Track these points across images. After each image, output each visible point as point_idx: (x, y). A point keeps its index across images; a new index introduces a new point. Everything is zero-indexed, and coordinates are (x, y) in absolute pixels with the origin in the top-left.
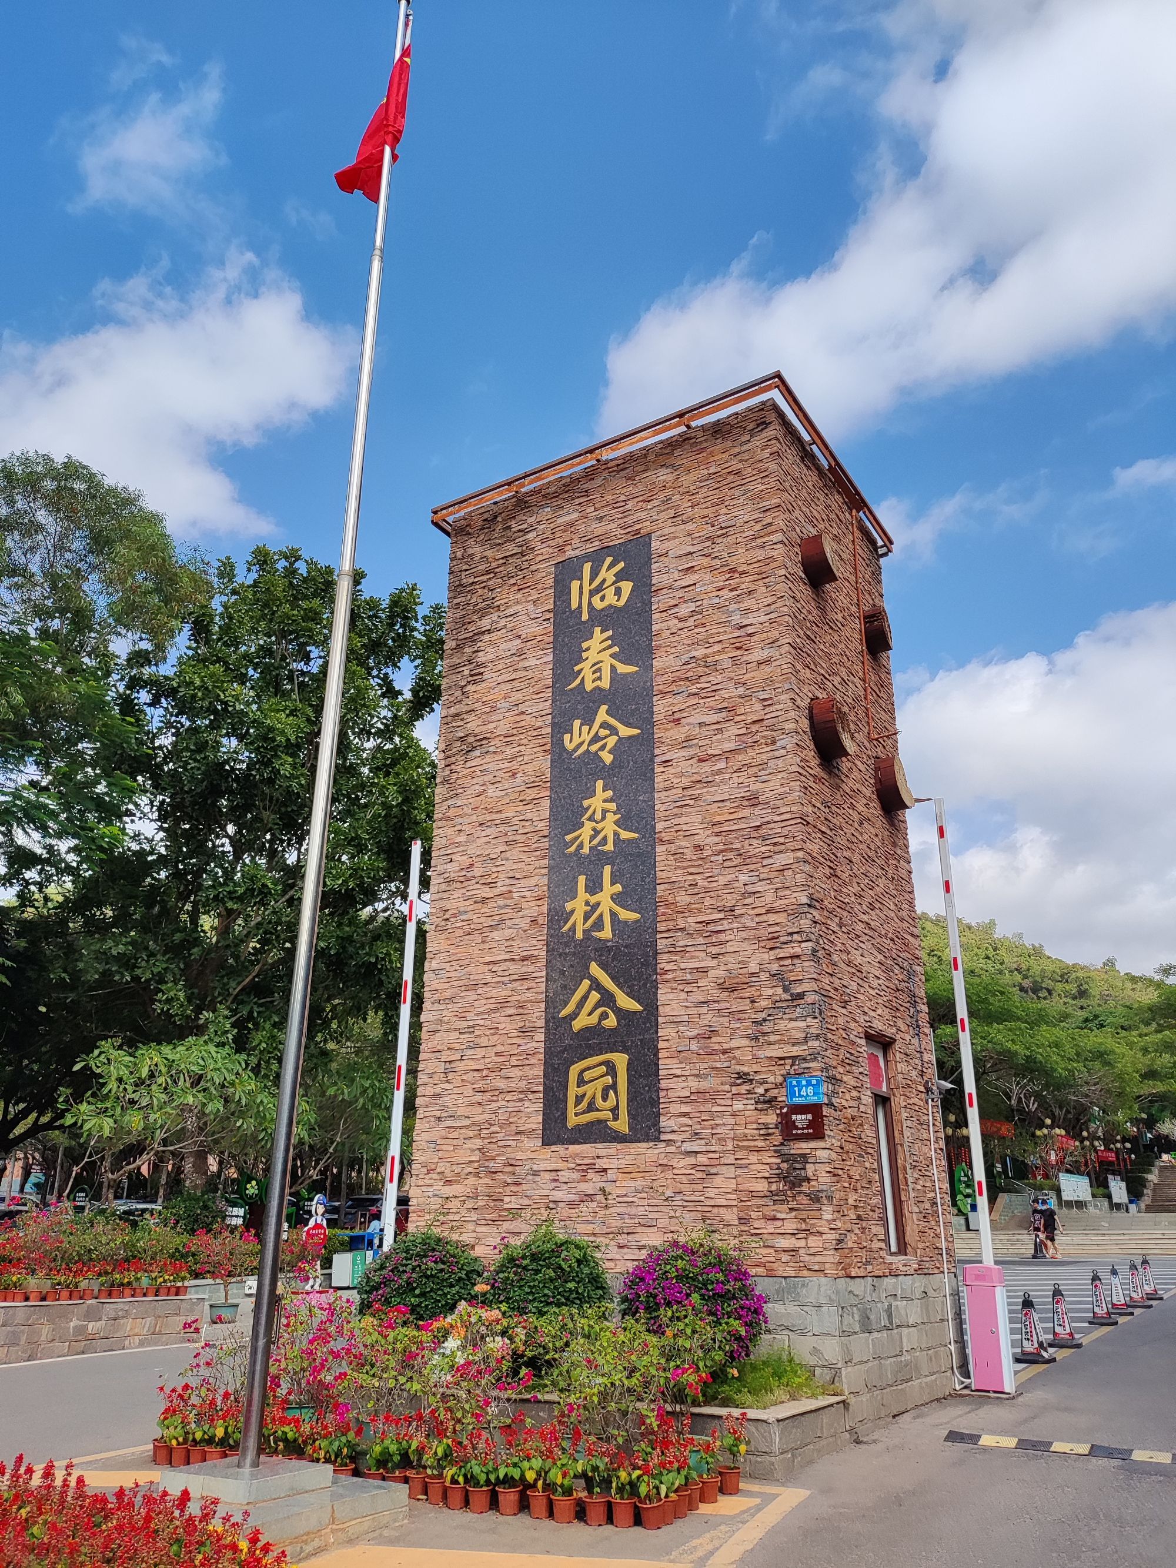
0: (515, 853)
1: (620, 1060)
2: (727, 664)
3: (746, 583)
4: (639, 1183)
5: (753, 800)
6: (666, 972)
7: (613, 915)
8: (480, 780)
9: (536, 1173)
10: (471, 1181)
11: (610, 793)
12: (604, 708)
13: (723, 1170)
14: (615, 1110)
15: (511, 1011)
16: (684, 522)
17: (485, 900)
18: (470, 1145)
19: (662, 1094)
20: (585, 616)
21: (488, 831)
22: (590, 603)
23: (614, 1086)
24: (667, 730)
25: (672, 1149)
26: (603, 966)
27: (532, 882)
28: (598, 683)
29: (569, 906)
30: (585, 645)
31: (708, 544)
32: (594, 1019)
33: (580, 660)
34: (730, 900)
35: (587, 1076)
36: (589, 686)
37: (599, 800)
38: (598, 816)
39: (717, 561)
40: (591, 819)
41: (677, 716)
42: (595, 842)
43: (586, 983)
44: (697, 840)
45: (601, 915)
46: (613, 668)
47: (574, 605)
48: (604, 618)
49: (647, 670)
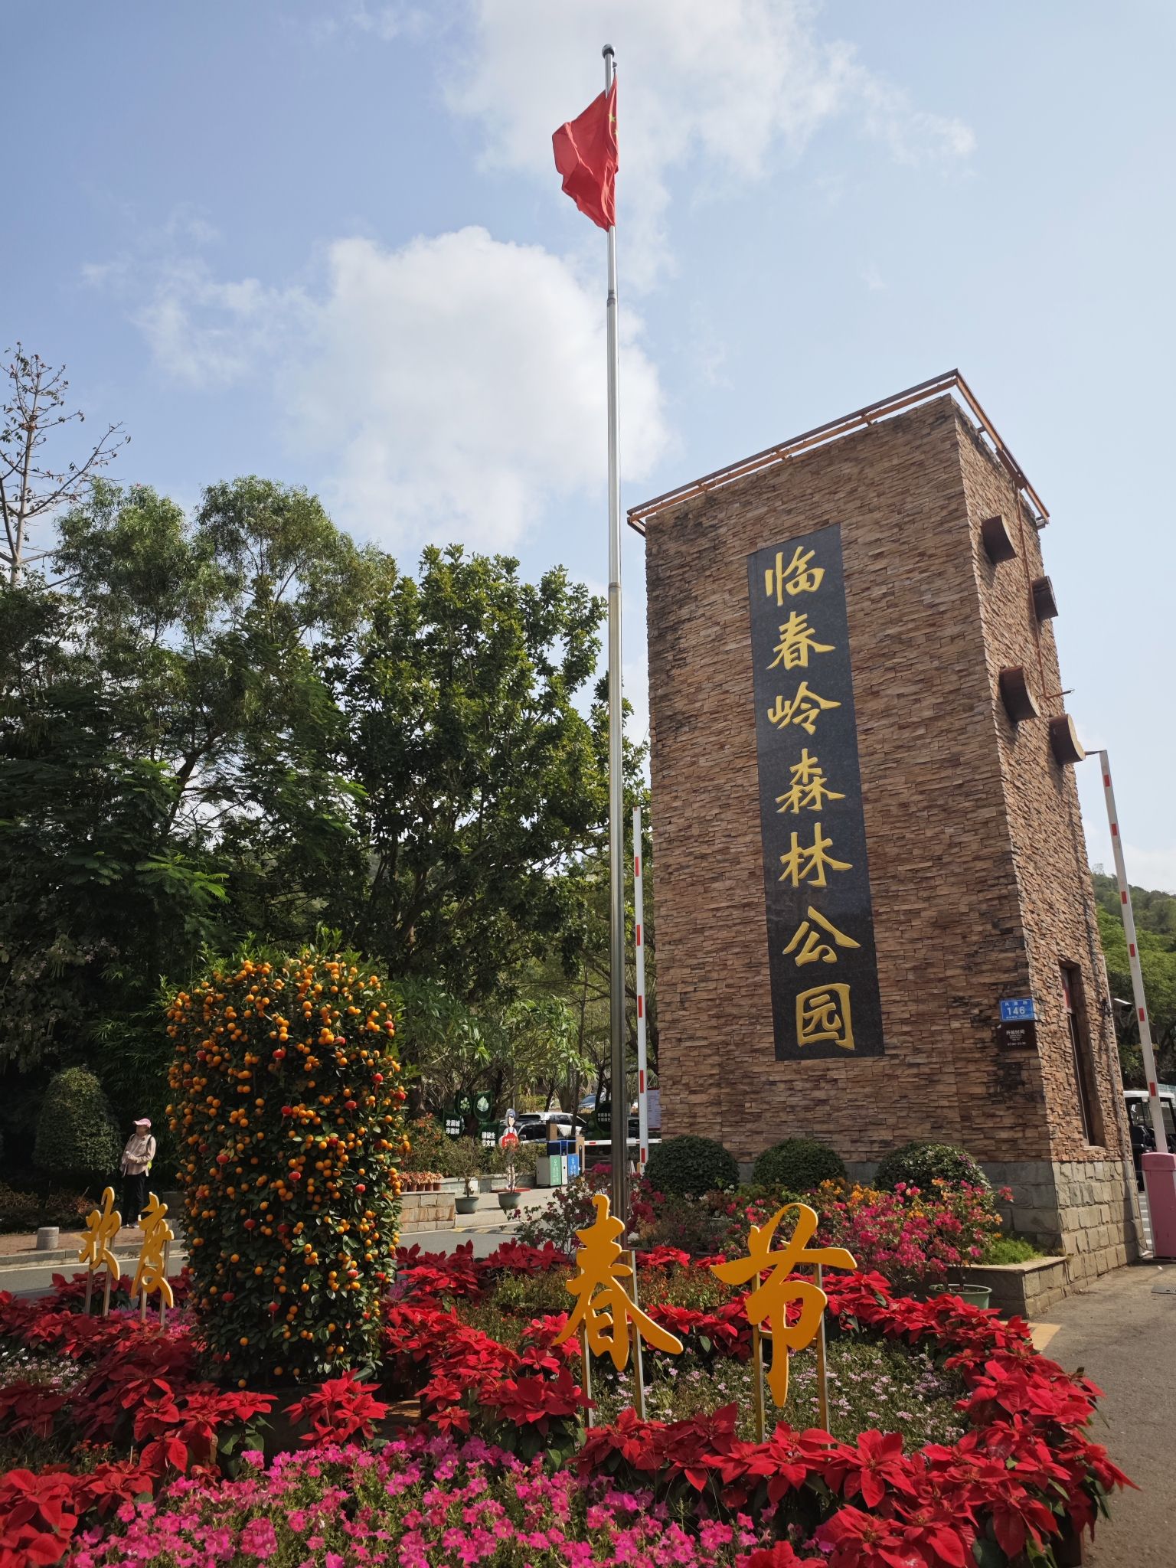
0: (729, 815)
1: (843, 989)
2: (921, 640)
3: (936, 565)
4: (867, 1090)
5: (954, 761)
6: (881, 914)
7: (826, 865)
8: (691, 752)
9: (773, 1083)
10: (714, 1091)
11: (814, 760)
12: (804, 684)
13: (945, 1078)
14: (841, 1032)
15: (737, 950)
16: (871, 511)
17: (703, 857)
18: (710, 1061)
19: (884, 1017)
20: (780, 603)
21: (703, 797)
22: (784, 590)
23: (839, 1011)
24: (866, 702)
25: (896, 1061)
26: (818, 909)
27: (748, 838)
28: (796, 662)
29: (784, 859)
30: (782, 628)
31: (896, 530)
32: (814, 956)
33: (780, 642)
34: (938, 850)
35: (813, 1002)
36: (788, 665)
37: (805, 765)
38: (805, 780)
39: (906, 546)
40: (799, 782)
41: (875, 689)
42: (804, 802)
43: (805, 925)
44: (903, 798)
45: (815, 867)
46: (810, 648)
47: (769, 591)
48: (799, 603)
49: (843, 648)
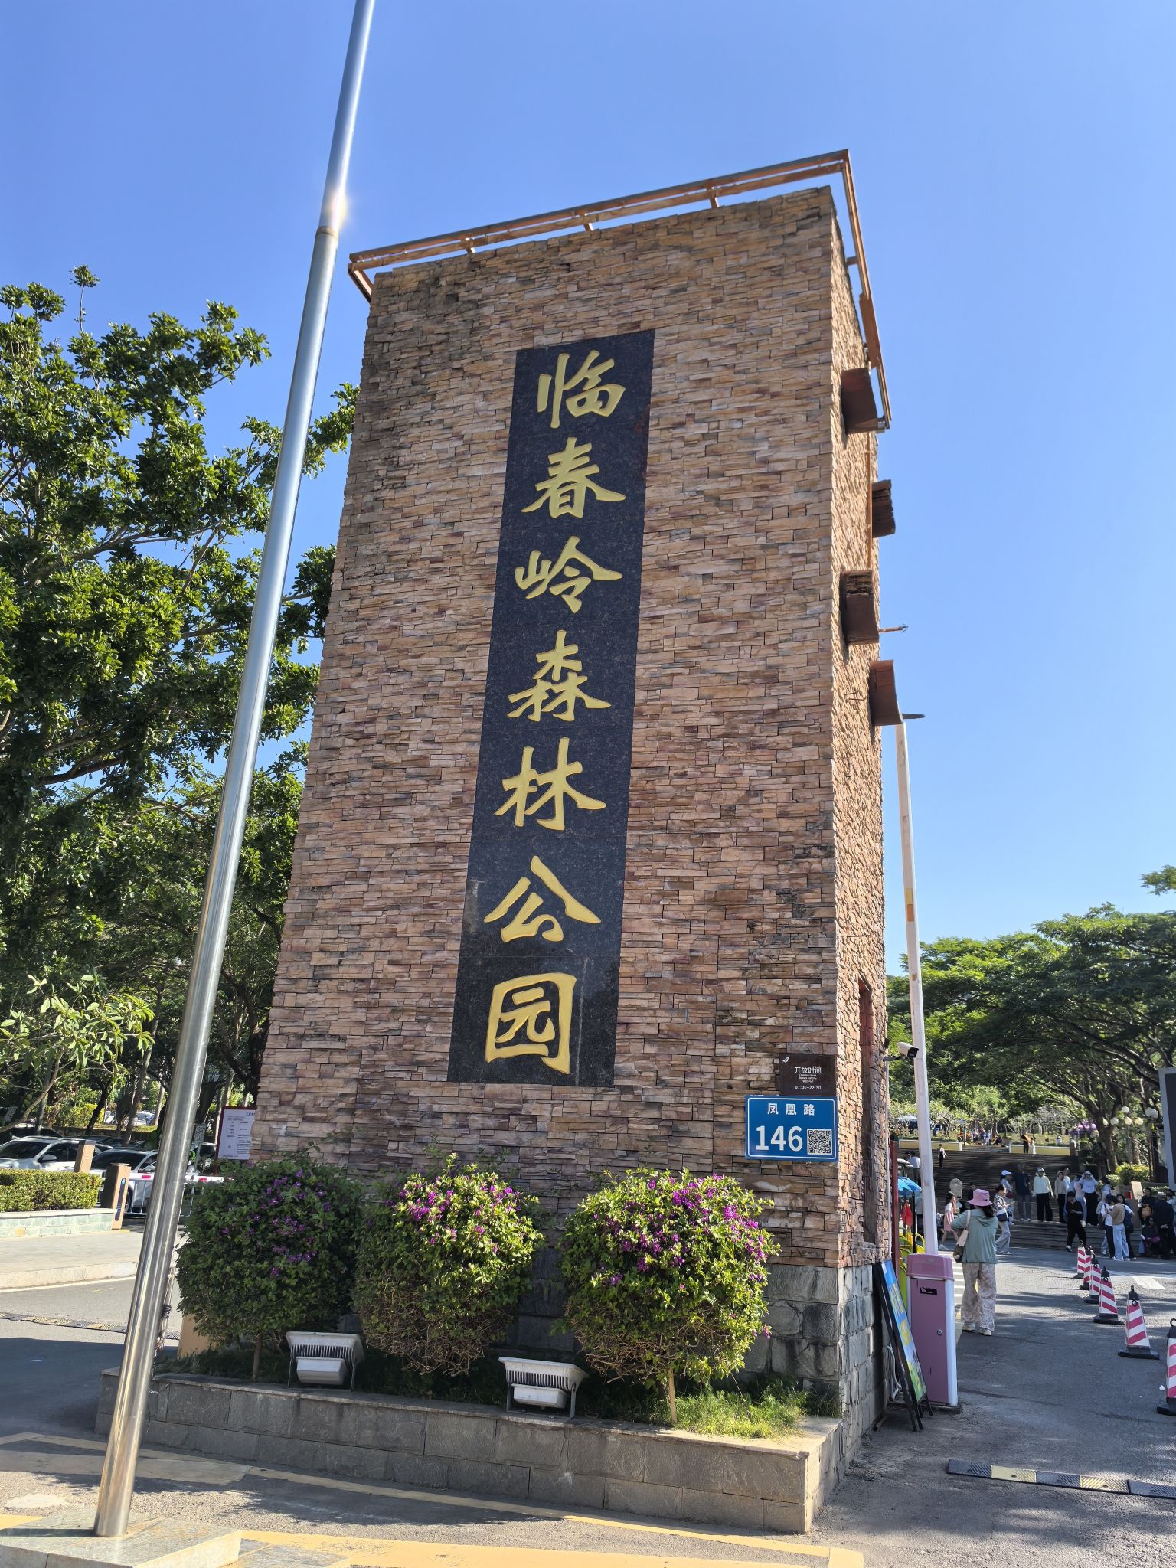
0: (436, 711)
1: (566, 984)
2: (747, 505)
3: (780, 407)
4: (580, 1137)
5: (769, 677)
6: (636, 879)
7: (568, 800)
8: (392, 612)
9: (438, 1115)
10: (343, 1119)
11: (574, 649)
12: (574, 541)
13: (697, 1127)
14: (553, 1047)
15: (416, 910)
16: (700, 320)
17: (387, 767)
18: (344, 1073)
19: (620, 1029)
20: (555, 424)
21: (401, 679)
22: (563, 407)
23: (554, 1014)
24: (658, 578)
25: (630, 1097)
26: (547, 862)
27: (459, 748)
28: (567, 510)
29: (507, 784)
30: (553, 458)
31: (732, 352)
32: (531, 930)
33: (546, 477)
34: (730, 796)
35: (518, 998)
36: (555, 512)
37: (559, 655)
38: (556, 676)
39: (742, 377)
40: (547, 677)
41: (672, 563)
42: (549, 708)
43: (523, 884)
44: (692, 720)
45: (552, 800)
46: (590, 493)
47: (542, 406)
48: (583, 429)
49: (636, 500)
